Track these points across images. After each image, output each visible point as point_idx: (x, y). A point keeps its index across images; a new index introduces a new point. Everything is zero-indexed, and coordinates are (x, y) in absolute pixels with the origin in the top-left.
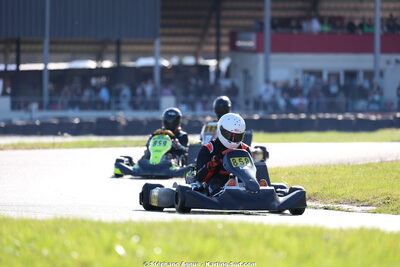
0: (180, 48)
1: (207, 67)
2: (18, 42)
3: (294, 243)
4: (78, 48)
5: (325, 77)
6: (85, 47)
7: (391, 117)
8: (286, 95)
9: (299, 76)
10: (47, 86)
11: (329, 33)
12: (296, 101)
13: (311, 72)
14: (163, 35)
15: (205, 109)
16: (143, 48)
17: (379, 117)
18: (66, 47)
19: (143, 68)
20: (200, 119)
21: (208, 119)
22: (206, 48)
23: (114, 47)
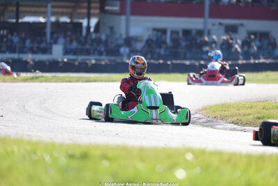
0: (60, 10)
1: (81, 24)
9: (150, 32)
13: (158, 30)
16: (33, 9)
19: (34, 23)
20: (88, 62)
21: (93, 62)
22: (79, 11)
23: (14, 9)
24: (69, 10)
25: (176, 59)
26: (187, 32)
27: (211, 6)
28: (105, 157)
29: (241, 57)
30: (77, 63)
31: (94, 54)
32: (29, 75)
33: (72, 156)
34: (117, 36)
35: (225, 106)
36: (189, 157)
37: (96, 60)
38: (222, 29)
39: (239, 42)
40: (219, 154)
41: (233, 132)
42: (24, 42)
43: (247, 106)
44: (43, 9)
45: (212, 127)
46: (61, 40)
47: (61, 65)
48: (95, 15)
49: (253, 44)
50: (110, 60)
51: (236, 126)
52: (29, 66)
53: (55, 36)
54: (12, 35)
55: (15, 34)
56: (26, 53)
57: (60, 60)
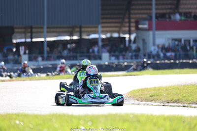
0: (111, 29)
1: (125, 38)
2: (31, 28)
3: (168, 124)
4: (61, 30)
5: (183, 42)
6: (64, 30)
8: (164, 51)
9: (170, 42)
10: (46, 49)
11: (185, 20)
12: (168, 54)
13: (176, 40)
14: (103, 23)
15: (124, 59)
16: (93, 29)
18: (55, 30)
19: (93, 39)
20: (122, 64)
21: (126, 64)
22: (124, 29)
24: (117, 29)
30: (114, 65)
37: (127, 62)
47: (104, 66)
50: (137, 62)
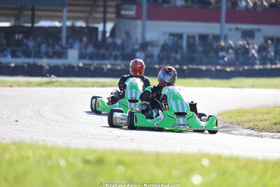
0: (76, 15)
1: (96, 29)
6: (7, 12)
7: (241, 70)
9: (166, 37)
13: (175, 35)
16: (49, 13)
17: (232, 69)
19: (50, 28)
20: (104, 67)
21: (109, 66)
22: (95, 15)
23: (30, 13)
24: (85, 15)
25: (193, 64)
26: (203, 38)
27: (228, 11)
28: (120, 162)
29: (258, 62)
30: (92, 68)
31: (109, 59)
32: (44, 80)
33: (87, 162)
34: (134, 41)
35: (241, 112)
36: (205, 162)
37: (112, 65)
38: (239, 34)
39: (256, 47)
40: (235, 159)
41: (250, 138)
42: (39, 47)
43: (263, 111)
44: (58, 14)
45: (228, 132)
46: (77, 45)
47: (76, 69)
48: (111, 20)
49: (270, 49)
50: (125, 65)
51: (252, 132)
52: (44, 71)
53: (71, 40)
54: (28, 39)
55: (31, 38)
56: (40, 57)
57: (75, 65)
